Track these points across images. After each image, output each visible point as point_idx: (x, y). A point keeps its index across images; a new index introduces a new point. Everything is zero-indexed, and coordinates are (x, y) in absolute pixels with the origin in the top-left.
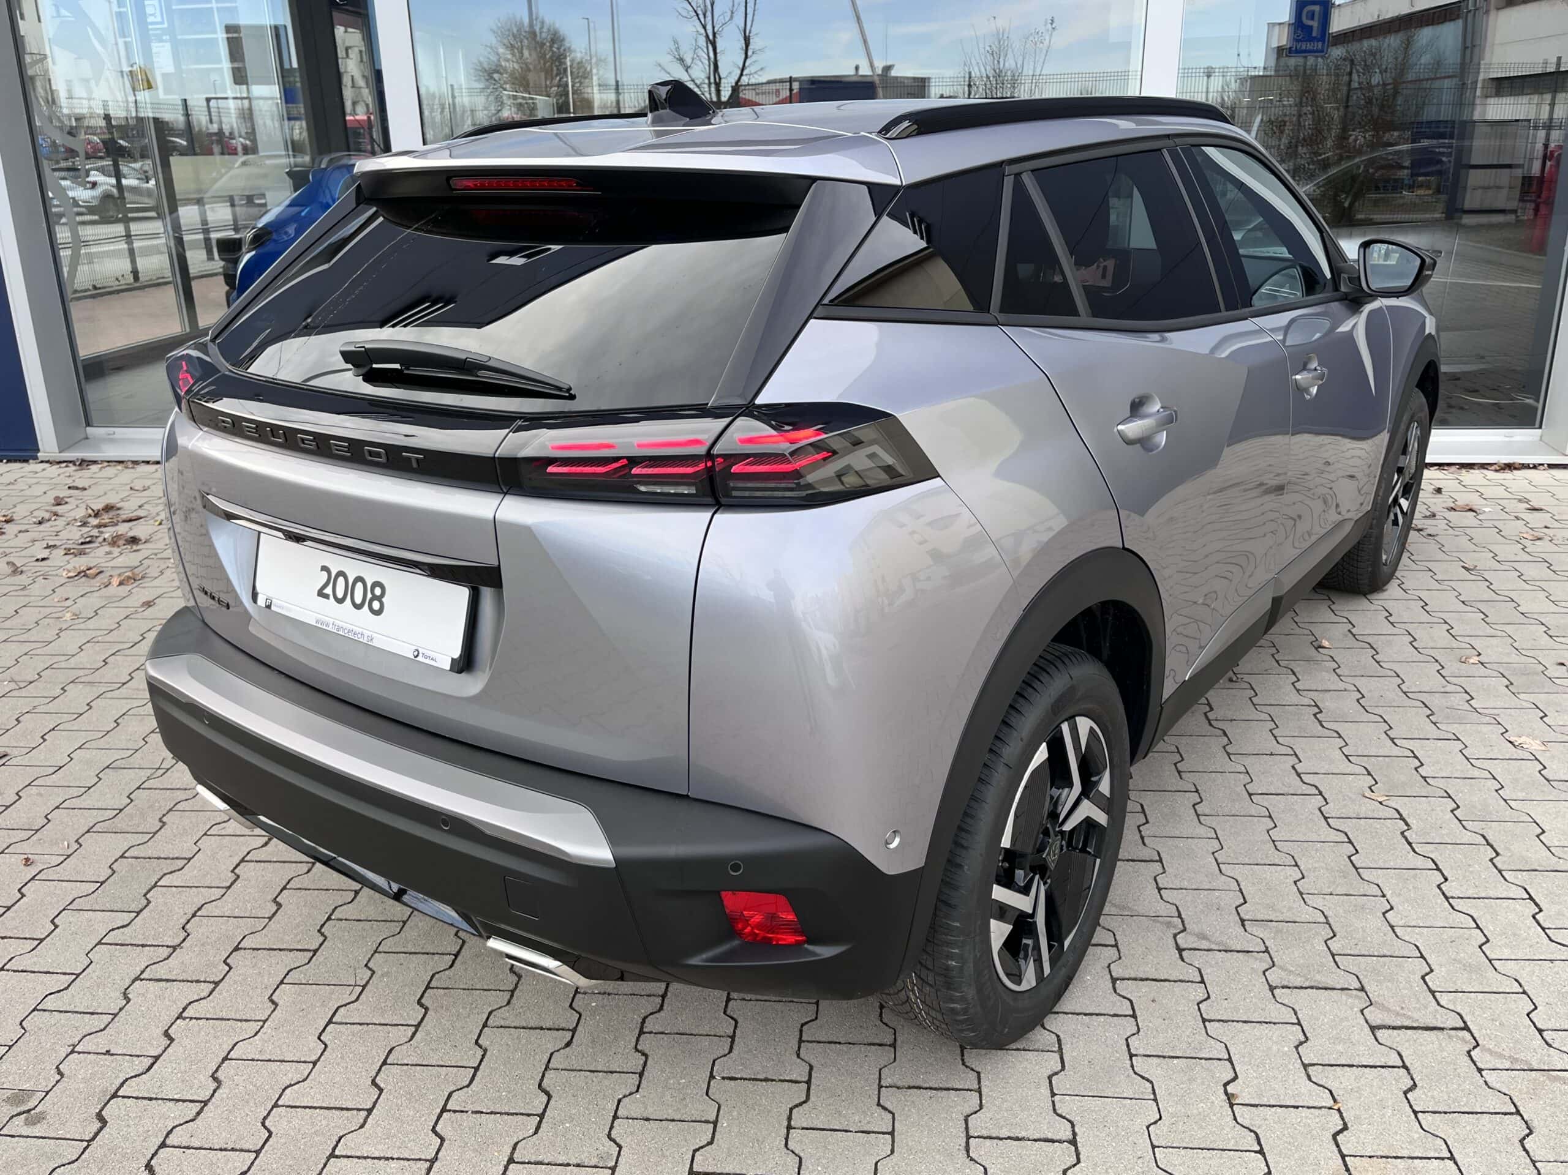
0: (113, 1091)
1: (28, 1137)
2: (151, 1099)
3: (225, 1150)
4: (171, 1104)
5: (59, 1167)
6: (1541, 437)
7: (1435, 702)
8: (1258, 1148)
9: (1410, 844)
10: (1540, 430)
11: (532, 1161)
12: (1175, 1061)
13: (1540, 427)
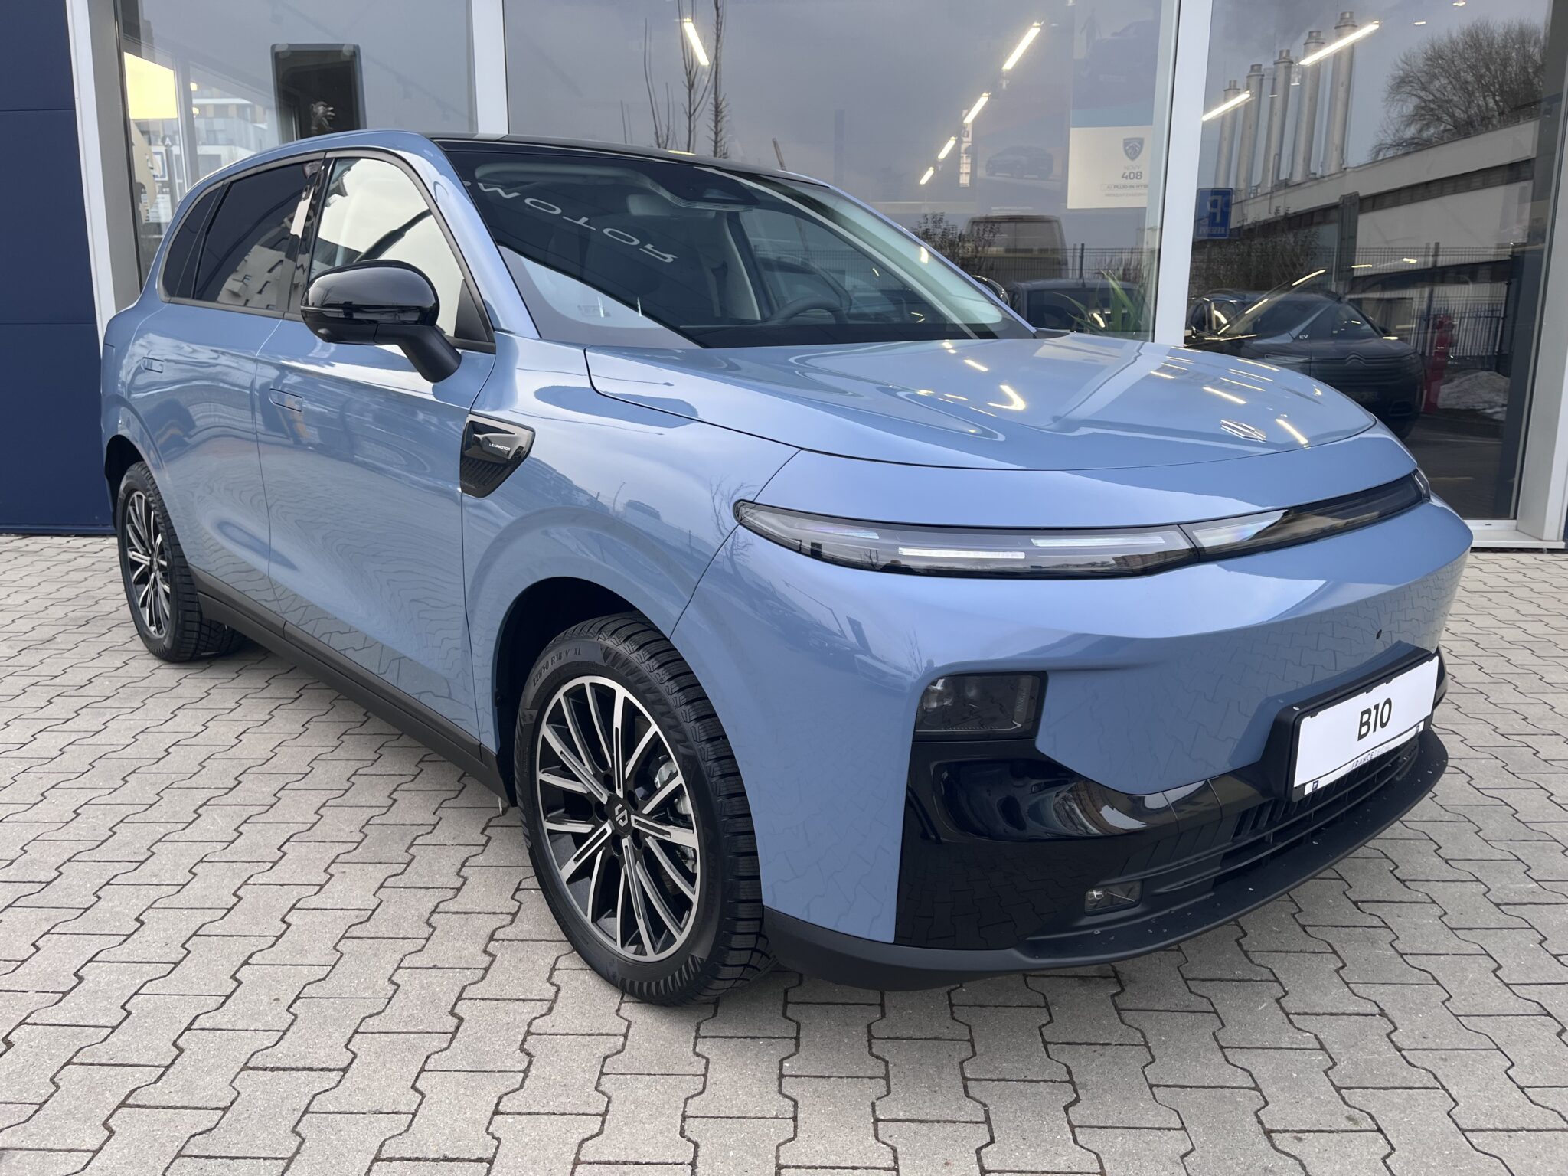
0: (457, 995)
1: (388, 1033)
2: (498, 1000)
3: (592, 1035)
4: (521, 1003)
5: (434, 1053)
6: (1517, 527)
7: (1523, 709)
8: (1545, 1013)
9: (1559, 805)
10: (1515, 521)
11: (891, 1036)
12: (1442, 957)
13: (1515, 518)
